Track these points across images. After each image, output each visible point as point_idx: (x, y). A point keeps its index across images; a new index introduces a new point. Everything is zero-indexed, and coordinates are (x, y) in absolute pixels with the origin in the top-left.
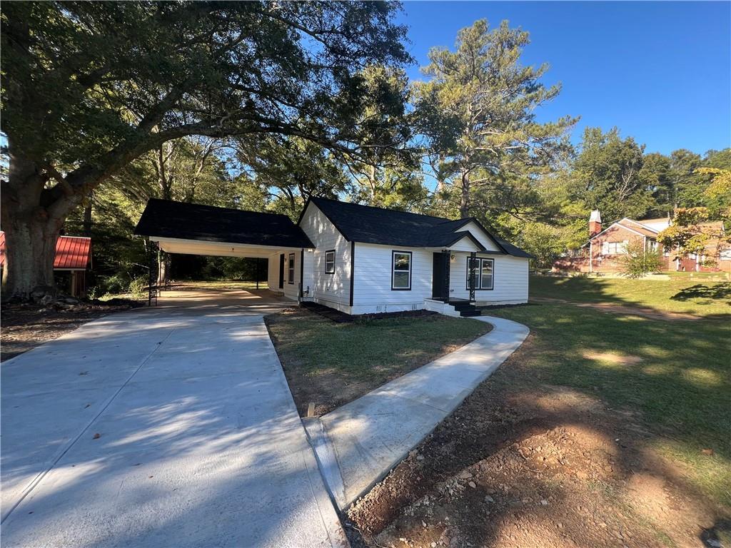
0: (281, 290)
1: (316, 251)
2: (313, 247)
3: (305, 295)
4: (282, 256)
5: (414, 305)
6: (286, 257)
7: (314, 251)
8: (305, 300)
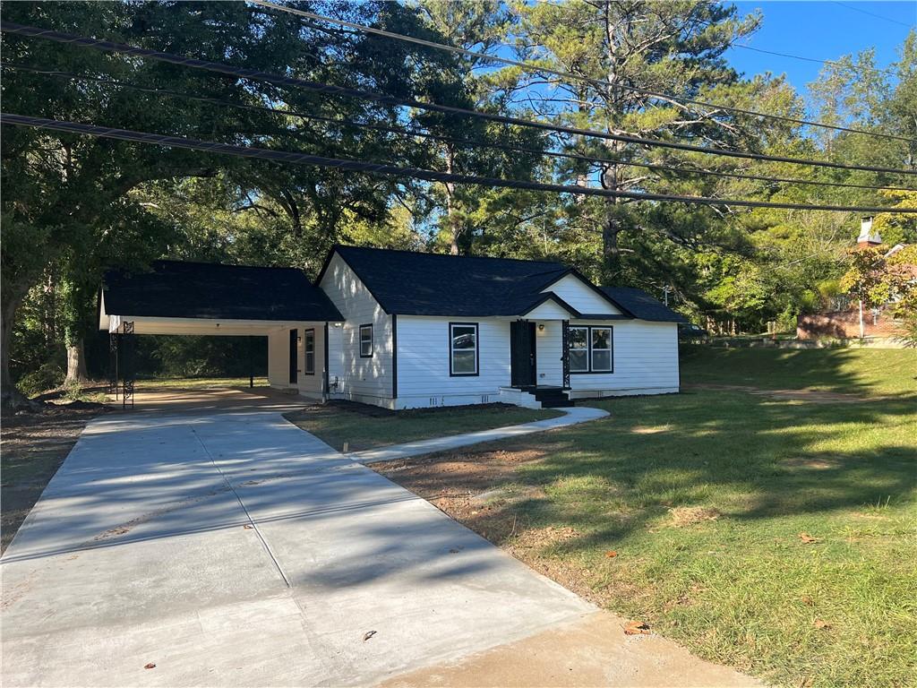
0: (293, 386)
1: (347, 325)
2: (342, 319)
3: (332, 391)
4: (294, 334)
5: (484, 397)
6: (302, 333)
7: (343, 325)
8: (332, 397)
